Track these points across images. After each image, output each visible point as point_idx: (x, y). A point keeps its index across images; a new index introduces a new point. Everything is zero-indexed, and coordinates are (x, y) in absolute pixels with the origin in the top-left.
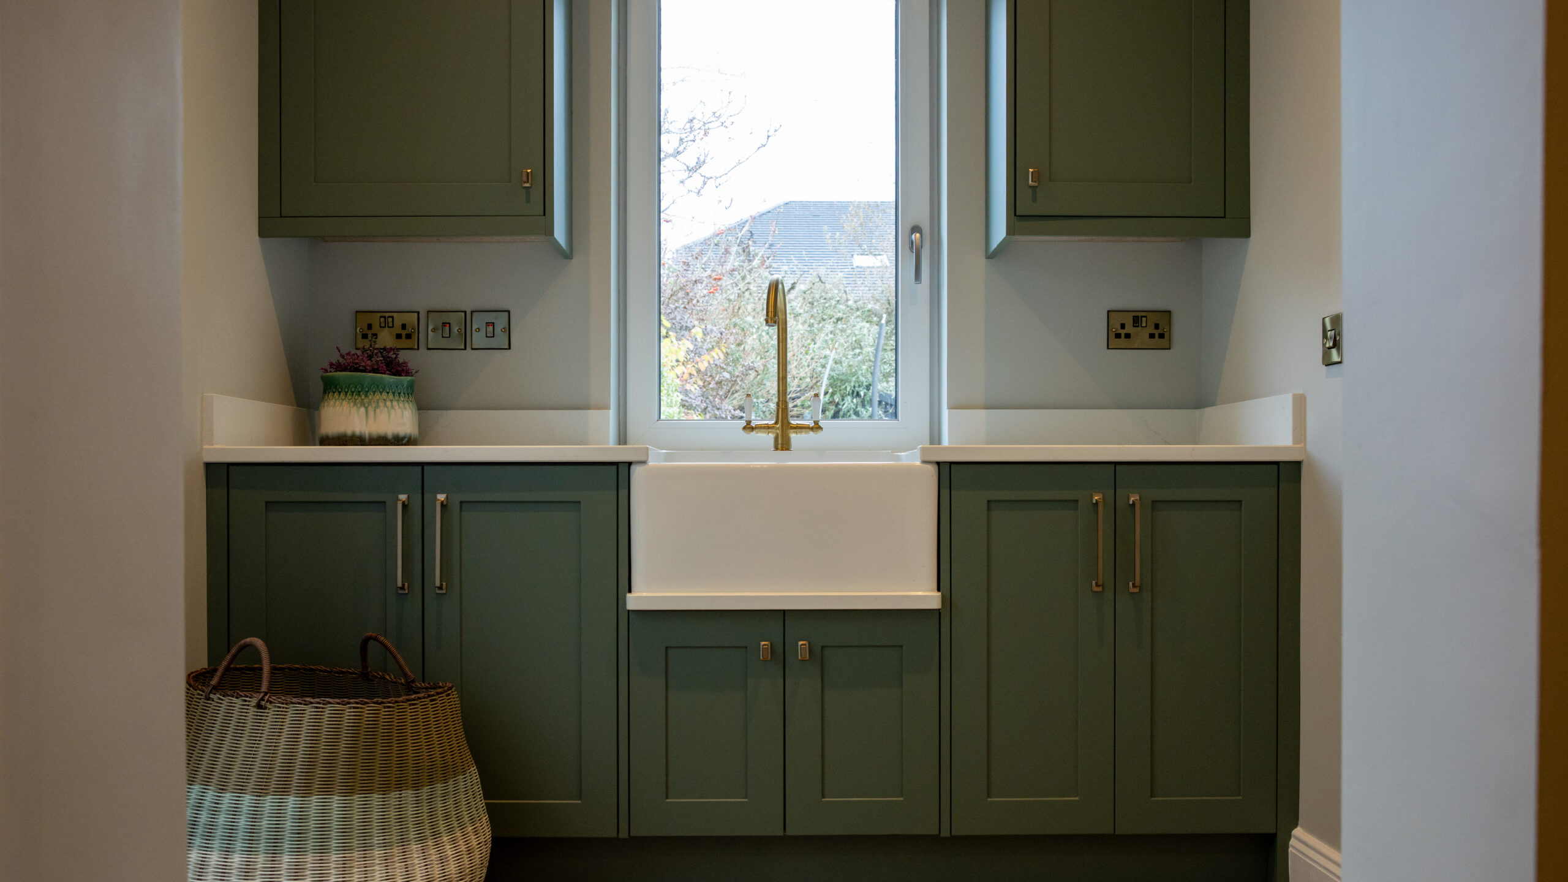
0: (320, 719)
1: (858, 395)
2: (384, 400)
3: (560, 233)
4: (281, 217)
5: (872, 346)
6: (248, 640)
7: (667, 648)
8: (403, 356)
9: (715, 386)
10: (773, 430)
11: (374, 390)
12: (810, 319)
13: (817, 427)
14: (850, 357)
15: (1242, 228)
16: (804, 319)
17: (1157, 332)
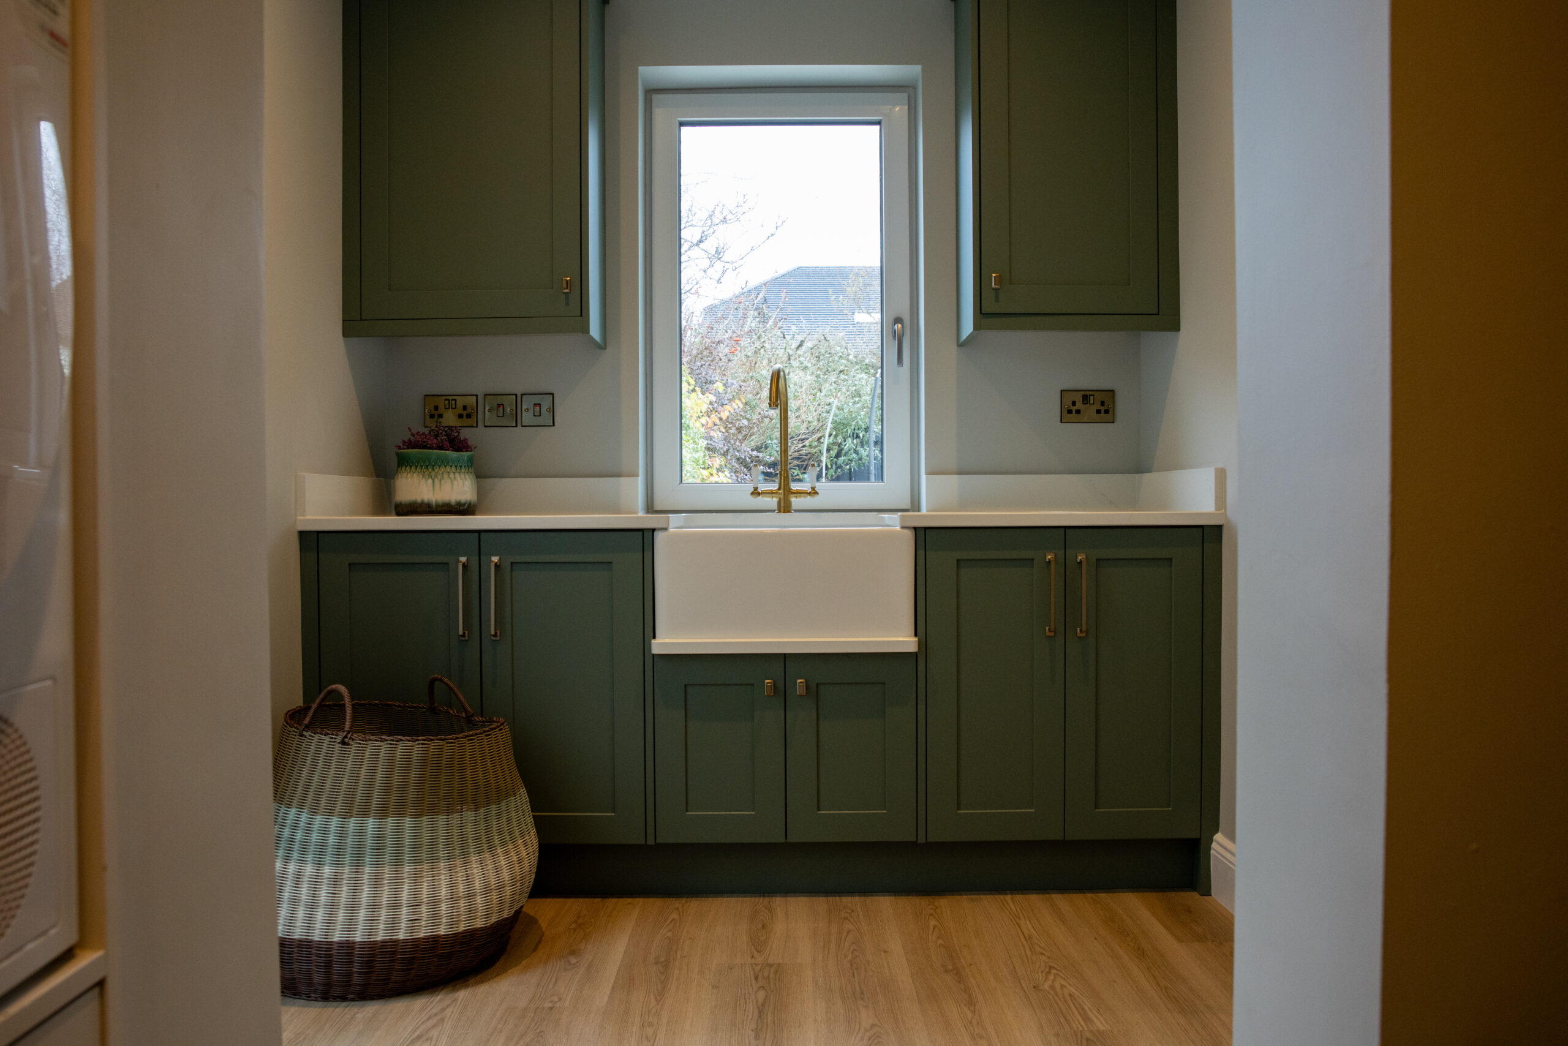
0: (393, 754)
1: (858, 437)
2: (448, 472)
3: (595, 330)
4: (361, 320)
5: (870, 394)
6: (334, 686)
7: (686, 686)
8: (465, 433)
9: (736, 432)
10: (777, 495)
11: (439, 464)
12: (817, 371)
13: (814, 492)
14: (850, 404)
15: (1173, 324)
16: (811, 371)
17: (1103, 409)
